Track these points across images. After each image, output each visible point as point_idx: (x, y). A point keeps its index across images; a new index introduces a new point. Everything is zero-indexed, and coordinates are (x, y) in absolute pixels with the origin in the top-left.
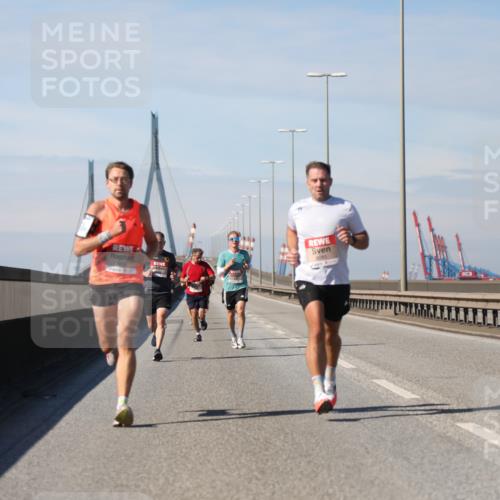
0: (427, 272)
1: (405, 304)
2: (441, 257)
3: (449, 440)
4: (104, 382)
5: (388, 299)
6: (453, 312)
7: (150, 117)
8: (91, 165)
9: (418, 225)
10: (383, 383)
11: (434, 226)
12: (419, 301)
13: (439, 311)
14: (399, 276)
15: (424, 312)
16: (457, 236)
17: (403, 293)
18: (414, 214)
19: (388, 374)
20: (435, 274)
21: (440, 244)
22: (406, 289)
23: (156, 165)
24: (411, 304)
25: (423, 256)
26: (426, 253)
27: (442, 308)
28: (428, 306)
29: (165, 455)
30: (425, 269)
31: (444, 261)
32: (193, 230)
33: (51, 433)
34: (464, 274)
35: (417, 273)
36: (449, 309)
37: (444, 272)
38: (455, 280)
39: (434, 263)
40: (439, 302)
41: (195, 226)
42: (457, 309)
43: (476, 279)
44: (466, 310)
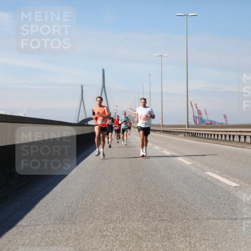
0: (195, 122)
1: (188, 133)
2: (200, 116)
3: (202, 178)
4: (86, 159)
5: (182, 131)
7: (102, 70)
8: (82, 86)
9: (192, 106)
10: (180, 159)
11: (197, 106)
12: (192, 132)
13: (199, 135)
14: (185, 123)
15: (194, 135)
16: (205, 110)
17: (187, 129)
18: (191, 103)
20: (198, 123)
23: (104, 86)
24: (190, 133)
25: (194, 116)
26: (195, 115)
28: (195, 133)
29: (106, 183)
31: (201, 118)
32: (116, 108)
34: (208, 123)
35: (192, 122)
36: (203, 134)
37: (201, 122)
38: (204, 124)
39: (197, 119)
40: (199, 132)
42: (205, 134)
43: (211, 124)
44: (208, 135)
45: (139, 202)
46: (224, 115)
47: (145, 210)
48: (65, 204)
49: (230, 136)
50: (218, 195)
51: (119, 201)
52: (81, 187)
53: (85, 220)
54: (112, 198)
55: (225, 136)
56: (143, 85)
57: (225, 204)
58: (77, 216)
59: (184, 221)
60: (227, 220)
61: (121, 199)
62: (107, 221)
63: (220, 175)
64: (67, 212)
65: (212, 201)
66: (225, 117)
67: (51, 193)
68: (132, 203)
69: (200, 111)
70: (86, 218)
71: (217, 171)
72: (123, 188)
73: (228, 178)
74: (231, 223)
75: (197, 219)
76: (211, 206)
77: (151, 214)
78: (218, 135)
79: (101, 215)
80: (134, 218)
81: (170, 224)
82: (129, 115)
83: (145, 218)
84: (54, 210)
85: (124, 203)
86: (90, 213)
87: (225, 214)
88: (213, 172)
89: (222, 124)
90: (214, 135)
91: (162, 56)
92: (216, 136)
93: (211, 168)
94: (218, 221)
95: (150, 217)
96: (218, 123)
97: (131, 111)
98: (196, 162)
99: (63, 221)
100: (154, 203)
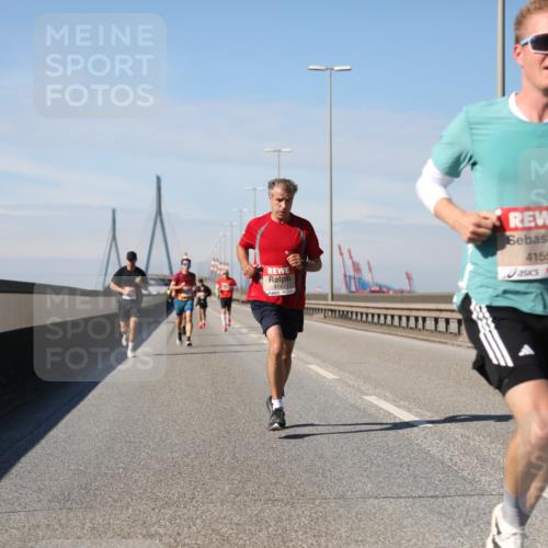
0: (348, 286)
1: (332, 311)
2: (357, 276)
3: (357, 408)
5: (321, 307)
6: (364, 316)
8: (114, 212)
9: (341, 254)
10: (314, 367)
13: (354, 315)
14: (328, 291)
15: (344, 316)
16: (369, 263)
17: (330, 302)
18: (339, 247)
19: (318, 361)
20: (353, 289)
21: (357, 268)
22: (333, 299)
23: (159, 212)
24: (335, 311)
25: (345, 276)
26: (347, 274)
27: (357, 313)
28: (347, 312)
29: (160, 419)
30: (346, 285)
31: (360, 279)
33: (82, 403)
34: (373, 289)
36: (362, 314)
37: (362, 289)
38: (366, 293)
39: (352, 281)
40: (354, 310)
41: (186, 254)
42: (367, 315)
43: (380, 293)
44: (373, 315)
45: (225, 462)
46: (407, 274)
47: (238, 478)
48: (73, 467)
49: (417, 319)
50: (387, 445)
51: (185, 459)
52: (108, 428)
53: (114, 500)
54: (172, 452)
55: (408, 318)
56: (241, 211)
57: (401, 466)
58: (97, 492)
59: (317, 502)
60: (402, 500)
61: (189, 454)
62: (160, 503)
63: (394, 402)
64: (76, 484)
65: (376, 459)
66: (409, 278)
67: (43, 442)
68: (213, 463)
69: (358, 264)
70: (117, 496)
71: (388, 394)
72: (195, 432)
73: (409, 410)
74: (411, 506)
75: (343, 497)
76: (373, 469)
77: (249, 488)
78: (392, 317)
79: (146, 490)
80: (214, 496)
81: (287, 508)
82: (212, 272)
83: (237, 496)
84: (50, 479)
85: (196, 463)
86: (126, 485)
87: (400, 486)
88: (379, 396)
89: (402, 292)
90: (386, 316)
91: (279, 151)
92: (389, 318)
93: (375, 388)
94: (385, 503)
95: (247, 494)
96: (396, 291)
97: (217, 263)
98: (346, 374)
99: (68, 505)
100: (257, 463)
